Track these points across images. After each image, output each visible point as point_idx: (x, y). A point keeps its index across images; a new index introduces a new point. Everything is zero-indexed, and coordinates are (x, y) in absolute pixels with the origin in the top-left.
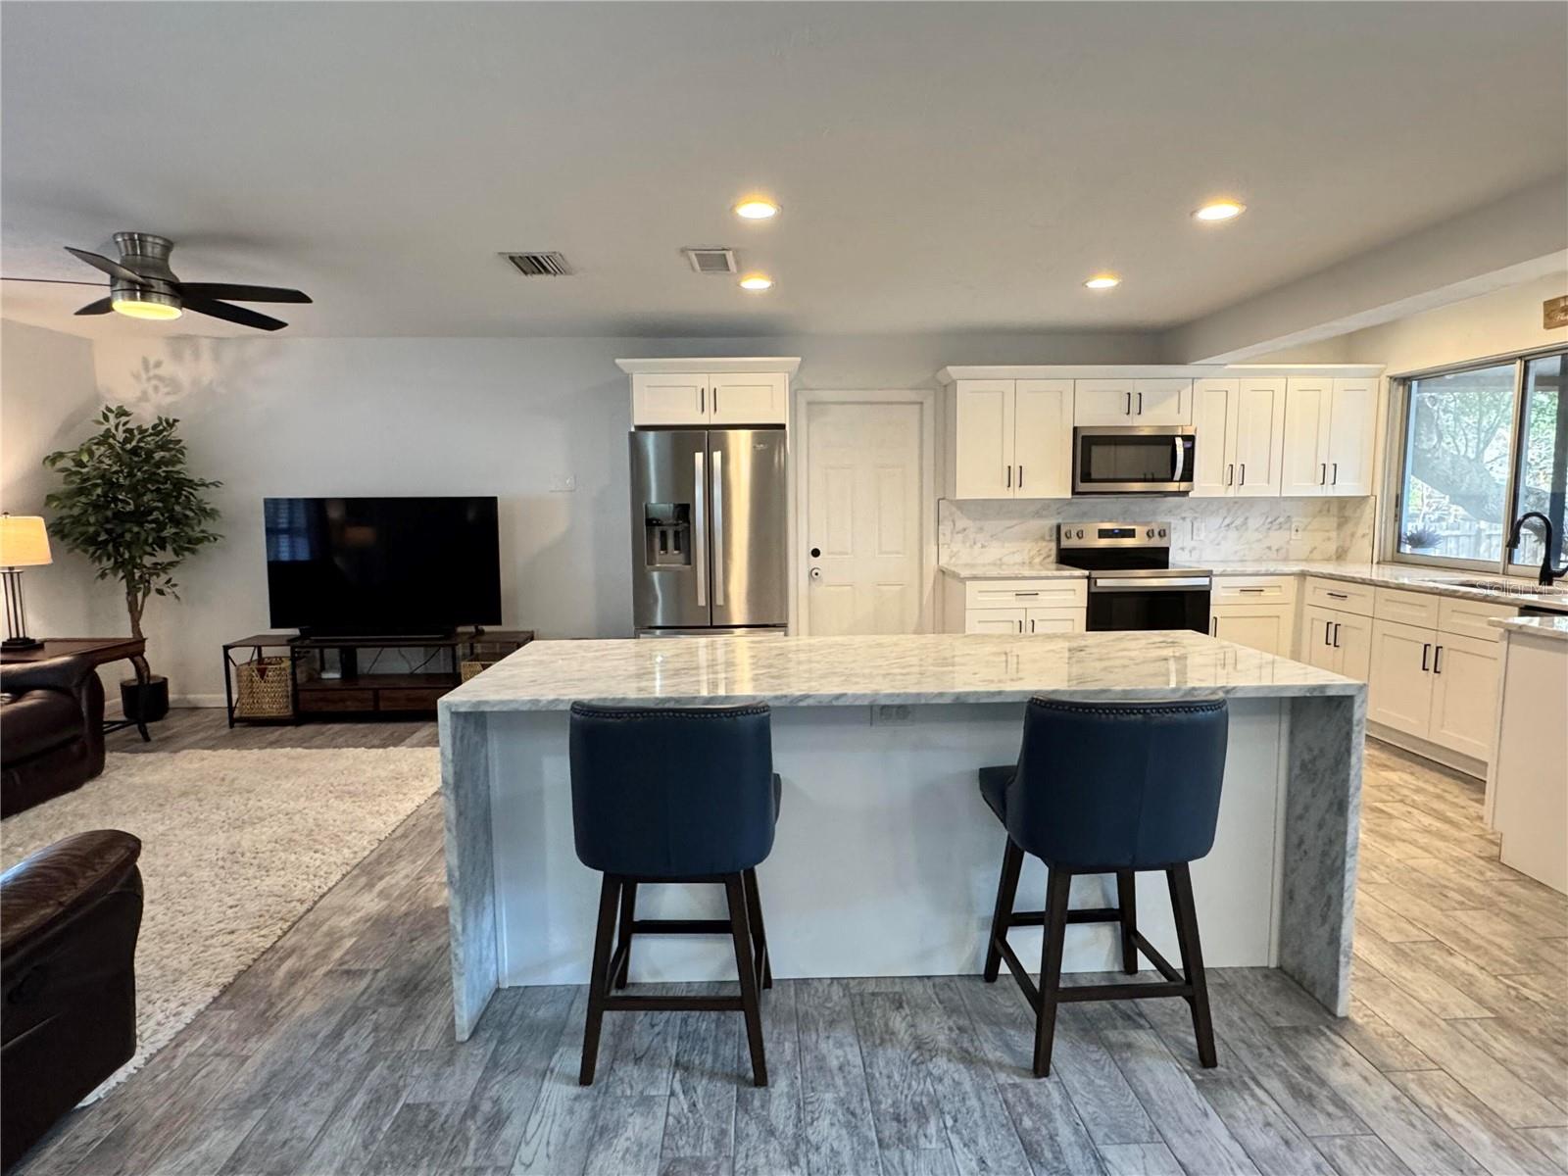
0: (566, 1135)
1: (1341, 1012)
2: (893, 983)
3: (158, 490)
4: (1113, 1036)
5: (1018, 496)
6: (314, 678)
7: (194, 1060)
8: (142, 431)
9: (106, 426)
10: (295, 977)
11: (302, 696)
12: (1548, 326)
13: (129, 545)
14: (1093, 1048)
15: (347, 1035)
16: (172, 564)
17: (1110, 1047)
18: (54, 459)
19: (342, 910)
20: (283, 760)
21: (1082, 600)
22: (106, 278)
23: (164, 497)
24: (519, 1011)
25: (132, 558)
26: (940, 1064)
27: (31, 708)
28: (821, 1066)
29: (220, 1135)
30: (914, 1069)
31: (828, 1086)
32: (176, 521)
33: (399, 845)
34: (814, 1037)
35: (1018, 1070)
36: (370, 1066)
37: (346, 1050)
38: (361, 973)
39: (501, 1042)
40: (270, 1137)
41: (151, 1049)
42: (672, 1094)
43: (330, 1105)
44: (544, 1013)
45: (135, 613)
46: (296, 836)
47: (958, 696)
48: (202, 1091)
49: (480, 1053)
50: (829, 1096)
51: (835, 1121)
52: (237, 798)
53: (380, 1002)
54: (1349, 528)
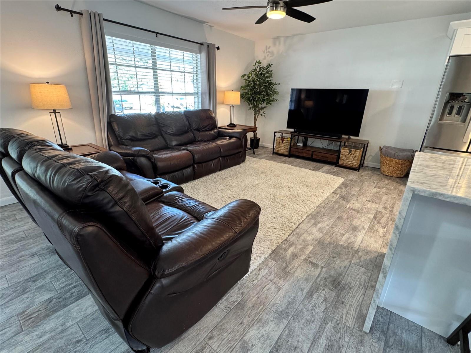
3: (265, 86)
6: (295, 145)
7: (264, 279)
9: (256, 67)
10: (294, 256)
11: (292, 149)
13: (256, 101)
18: (243, 76)
19: (307, 232)
32: (268, 95)
38: (317, 266)
45: (255, 120)
46: (292, 197)
53: (325, 285)
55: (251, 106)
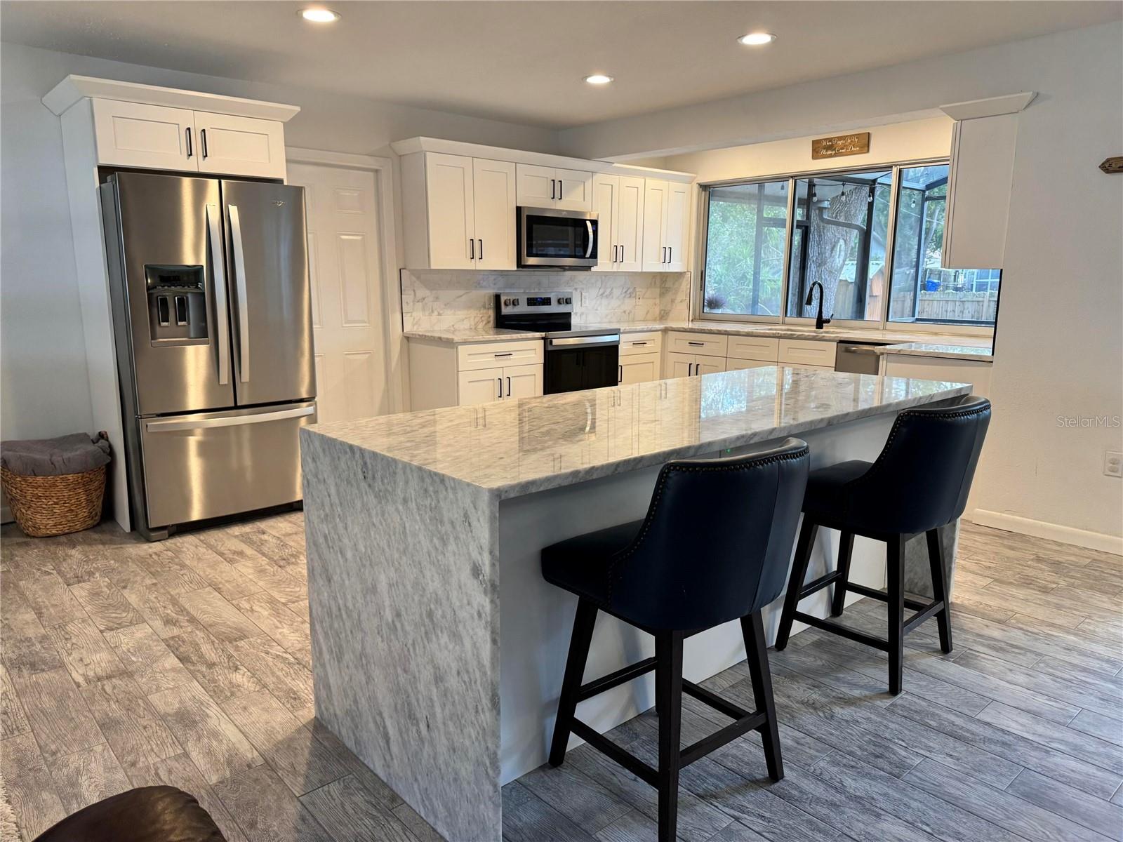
5: (475, 268)
12: (814, 157)
21: (539, 357)
54: (668, 297)
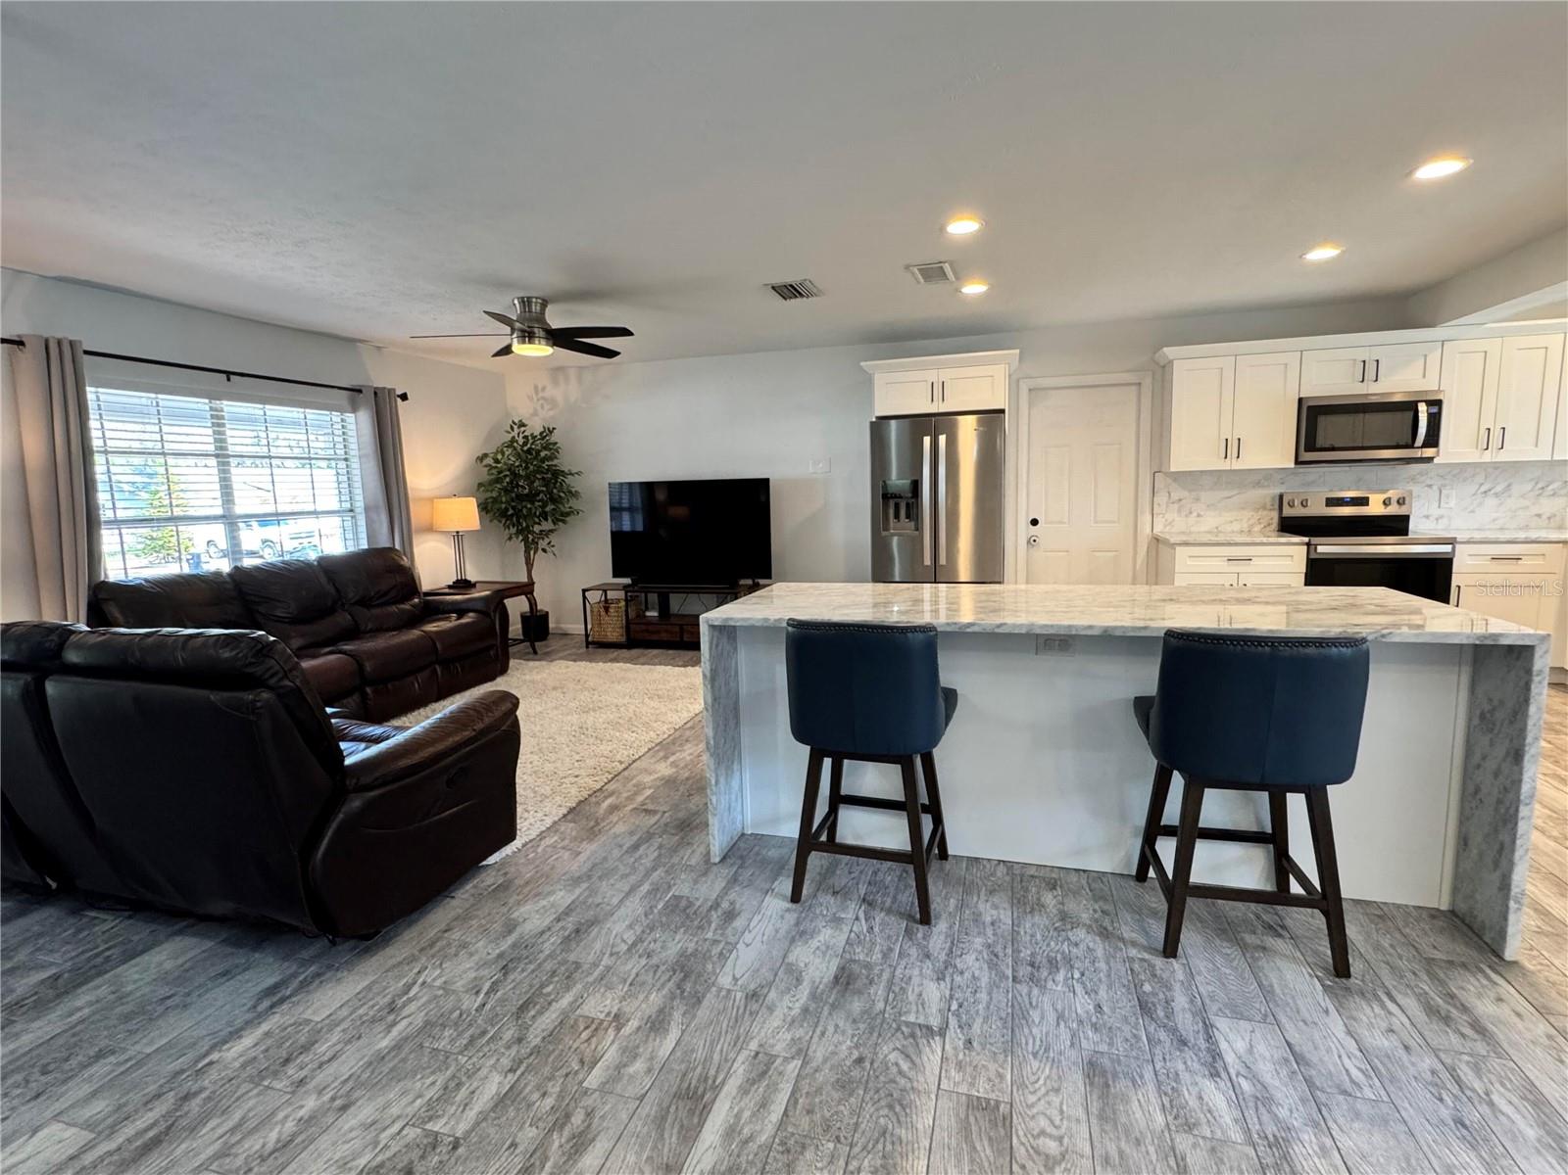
0: (777, 931)
1: (1509, 954)
2: (1052, 871)
3: (543, 478)
4: (1249, 939)
5: (1235, 467)
6: (641, 615)
7: (549, 850)
8: (534, 437)
9: (513, 434)
10: (613, 808)
11: (632, 627)
13: (525, 517)
14: (1225, 944)
15: (641, 849)
16: (551, 531)
17: (1244, 947)
18: (481, 459)
19: (646, 771)
20: (616, 670)
21: (1301, 566)
22: (508, 330)
23: (546, 482)
24: (757, 848)
25: (528, 526)
26: (1080, 934)
27: (467, 624)
28: (977, 918)
29: (562, 893)
30: (1055, 934)
31: (979, 933)
32: (554, 500)
33: (688, 733)
34: (975, 899)
35: (1151, 950)
36: (654, 869)
37: (640, 857)
38: (655, 812)
39: (741, 867)
40: (590, 900)
41: (526, 839)
42: (857, 919)
43: (626, 888)
44: (773, 853)
45: (529, 564)
46: (621, 721)
47: (1106, 630)
48: (553, 868)
49: (726, 872)
50: (979, 941)
51: (980, 957)
52: (586, 693)
53: (665, 832)
55: (513, 530)
